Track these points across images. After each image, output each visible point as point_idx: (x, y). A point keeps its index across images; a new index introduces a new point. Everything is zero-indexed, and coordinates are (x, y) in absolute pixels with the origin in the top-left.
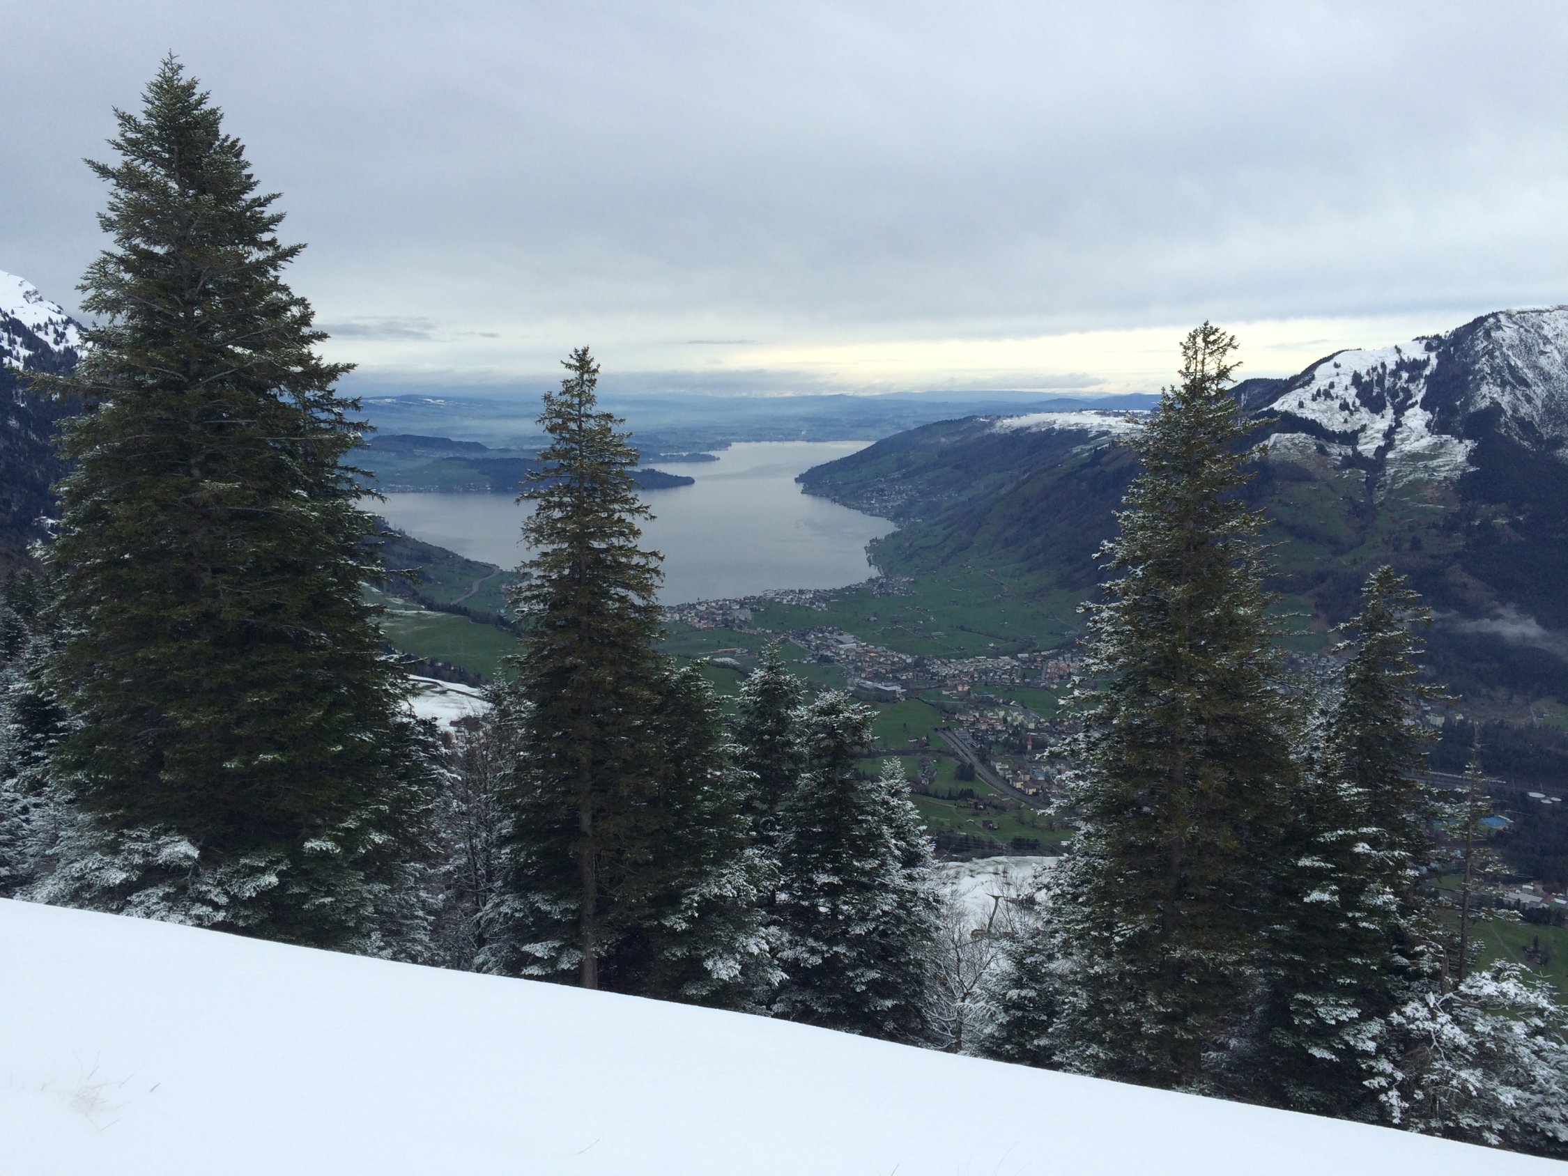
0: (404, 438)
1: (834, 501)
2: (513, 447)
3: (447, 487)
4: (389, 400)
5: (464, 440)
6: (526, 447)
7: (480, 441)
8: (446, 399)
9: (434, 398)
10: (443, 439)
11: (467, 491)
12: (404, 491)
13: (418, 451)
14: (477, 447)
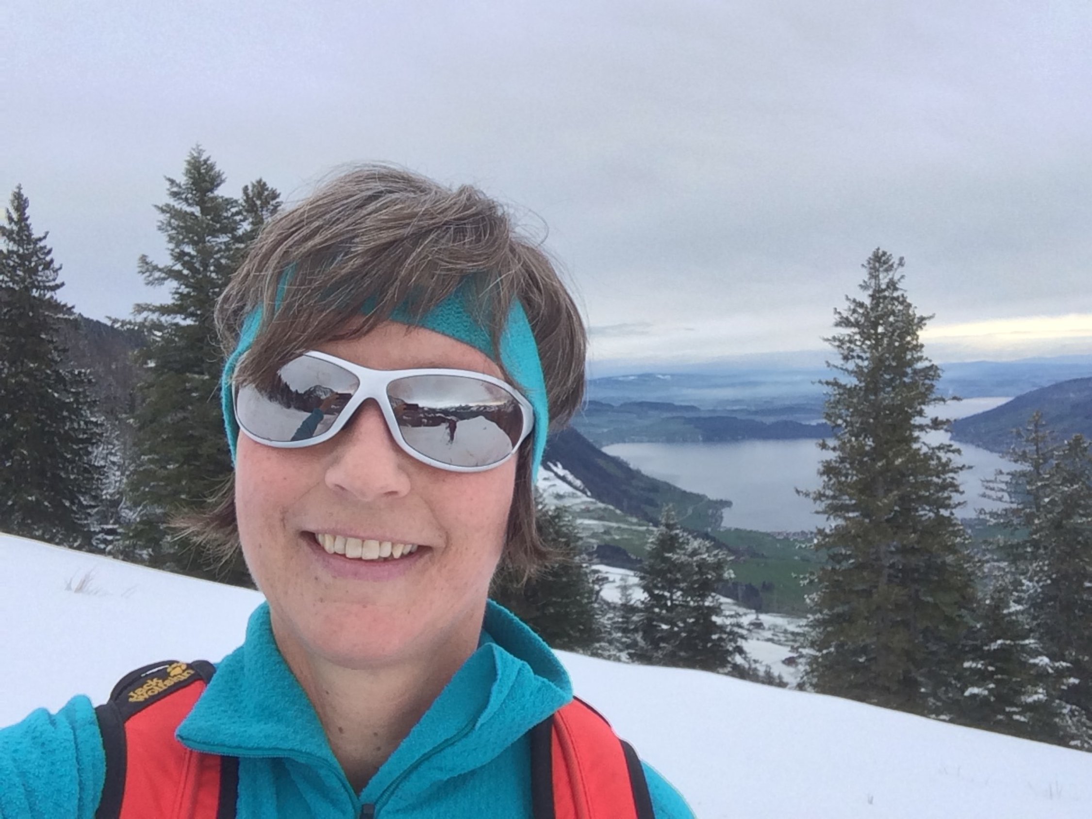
0: (641, 404)
1: (978, 446)
2: (719, 408)
3: (671, 438)
4: (632, 378)
5: (683, 404)
6: (729, 408)
7: (695, 404)
8: (672, 375)
9: (664, 375)
10: (669, 404)
11: (685, 441)
12: (641, 442)
13: (651, 413)
14: (692, 408)
